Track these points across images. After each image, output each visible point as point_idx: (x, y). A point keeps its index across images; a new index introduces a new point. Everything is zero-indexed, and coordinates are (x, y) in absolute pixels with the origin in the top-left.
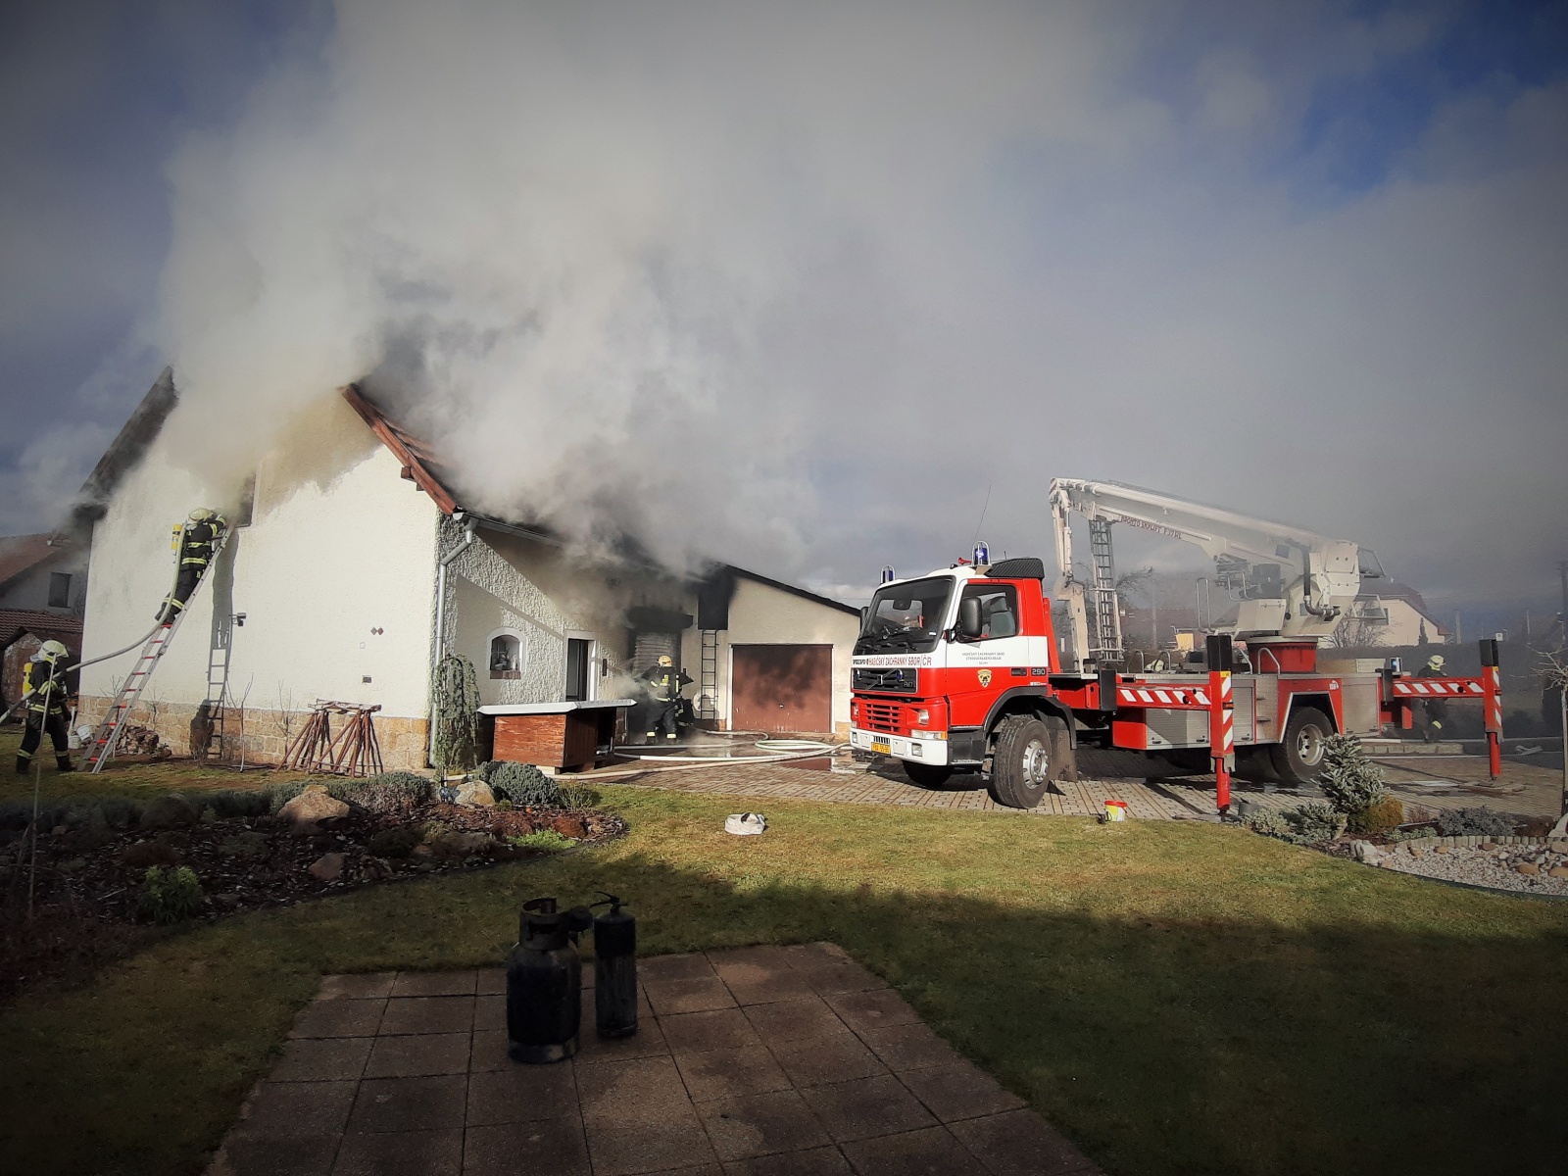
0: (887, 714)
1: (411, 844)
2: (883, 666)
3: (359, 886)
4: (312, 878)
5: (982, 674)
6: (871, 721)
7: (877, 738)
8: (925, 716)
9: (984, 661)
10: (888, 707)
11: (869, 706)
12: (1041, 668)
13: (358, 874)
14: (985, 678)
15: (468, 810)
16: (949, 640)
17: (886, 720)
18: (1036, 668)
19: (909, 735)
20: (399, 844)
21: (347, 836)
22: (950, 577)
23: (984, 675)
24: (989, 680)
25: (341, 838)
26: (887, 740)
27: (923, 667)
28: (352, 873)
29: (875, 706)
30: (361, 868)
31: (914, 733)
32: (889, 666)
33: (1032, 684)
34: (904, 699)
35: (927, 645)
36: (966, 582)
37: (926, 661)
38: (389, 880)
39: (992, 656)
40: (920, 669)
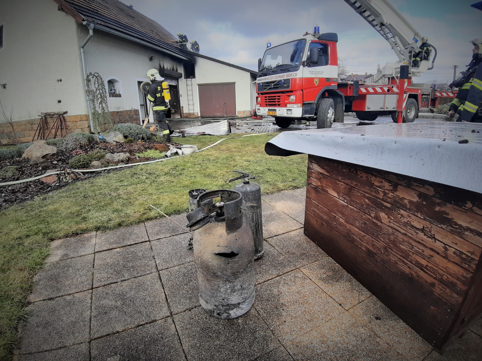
0: (275, 99)
1: (90, 161)
2: (273, 80)
3: (67, 184)
4: (42, 183)
5: (316, 80)
6: (267, 103)
7: (269, 110)
8: (293, 98)
9: (316, 75)
10: (276, 97)
11: (266, 97)
12: (336, 78)
13: (66, 177)
14: (316, 82)
15: (113, 144)
16: (304, 66)
17: (275, 102)
18: (334, 78)
19: (286, 106)
20: (83, 161)
21: (58, 161)
22: (304, 39)
23: (316, 81)
24: (318, 83)
25: (55, 162)
26: (275, 110)
27: (293, 77)
28: (63, 178)
29: (268, 97)
30: (67, 175)
31: (288, 105)
32: (276, 79)
33: (332, 85)
34: (283, 92)
35: (296, 68)
36: (310, 41)
37: (295, 75)
38: (82, 179)
39: (319, 73)
40: (292, 79)
